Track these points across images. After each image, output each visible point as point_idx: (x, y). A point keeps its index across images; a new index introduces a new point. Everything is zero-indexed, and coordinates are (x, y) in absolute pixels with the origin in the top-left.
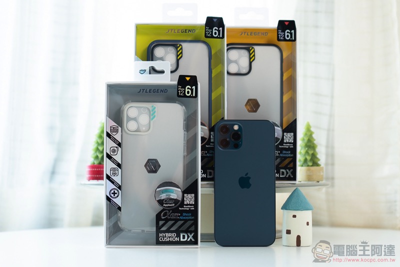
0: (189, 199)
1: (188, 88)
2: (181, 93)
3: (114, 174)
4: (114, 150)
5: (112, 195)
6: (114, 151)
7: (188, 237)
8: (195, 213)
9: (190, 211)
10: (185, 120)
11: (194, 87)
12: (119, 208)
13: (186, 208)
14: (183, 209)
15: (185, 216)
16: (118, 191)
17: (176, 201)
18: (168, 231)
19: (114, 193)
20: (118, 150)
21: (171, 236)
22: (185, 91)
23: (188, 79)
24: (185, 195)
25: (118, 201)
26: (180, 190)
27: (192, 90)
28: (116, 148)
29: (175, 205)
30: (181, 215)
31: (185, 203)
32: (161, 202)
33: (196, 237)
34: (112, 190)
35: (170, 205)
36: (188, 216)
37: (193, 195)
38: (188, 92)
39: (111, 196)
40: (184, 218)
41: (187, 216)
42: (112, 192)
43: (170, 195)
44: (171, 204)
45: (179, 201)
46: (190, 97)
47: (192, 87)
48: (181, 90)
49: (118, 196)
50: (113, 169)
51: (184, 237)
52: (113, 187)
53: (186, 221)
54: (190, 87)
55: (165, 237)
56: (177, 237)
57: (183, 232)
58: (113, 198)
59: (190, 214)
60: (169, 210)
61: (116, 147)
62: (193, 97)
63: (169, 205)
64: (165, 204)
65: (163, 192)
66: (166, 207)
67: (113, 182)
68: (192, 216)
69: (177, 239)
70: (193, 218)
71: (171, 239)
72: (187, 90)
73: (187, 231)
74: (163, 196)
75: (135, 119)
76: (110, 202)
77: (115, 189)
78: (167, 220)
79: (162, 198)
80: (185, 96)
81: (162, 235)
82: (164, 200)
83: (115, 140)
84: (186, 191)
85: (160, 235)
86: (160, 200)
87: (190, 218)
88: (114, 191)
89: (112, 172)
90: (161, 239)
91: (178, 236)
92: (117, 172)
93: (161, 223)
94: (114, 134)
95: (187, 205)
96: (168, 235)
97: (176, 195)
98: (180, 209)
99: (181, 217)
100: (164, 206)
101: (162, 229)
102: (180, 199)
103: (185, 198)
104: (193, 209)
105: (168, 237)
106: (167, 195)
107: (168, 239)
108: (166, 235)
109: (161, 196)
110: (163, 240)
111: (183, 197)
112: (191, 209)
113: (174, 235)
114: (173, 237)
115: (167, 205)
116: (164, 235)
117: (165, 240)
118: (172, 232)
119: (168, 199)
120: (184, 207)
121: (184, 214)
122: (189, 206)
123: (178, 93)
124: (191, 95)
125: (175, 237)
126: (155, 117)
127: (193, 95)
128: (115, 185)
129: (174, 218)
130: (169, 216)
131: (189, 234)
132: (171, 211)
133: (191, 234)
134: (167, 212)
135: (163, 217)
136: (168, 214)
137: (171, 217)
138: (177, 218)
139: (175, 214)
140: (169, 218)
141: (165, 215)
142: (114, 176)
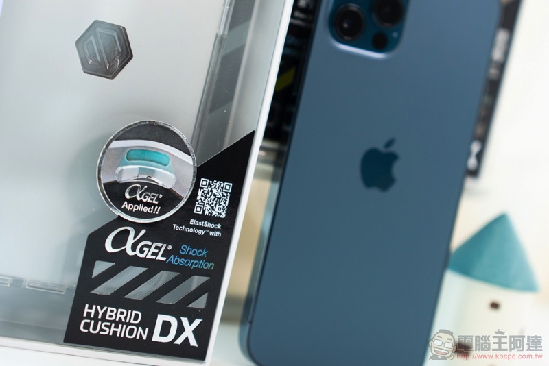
0: (213, 198)
7: (181, 330)
9: (205, 241)
13: (196, 228)
14: (184, 228)
15: (186, 256)
17: (168, 198)
18: (118, 299)
21: (123, 320)
24: (204, 182)
26: (188, 160)
30: (175, 251)
31: (198, 210)
35: (145, 209)
36: (195, 258)
37: (228, 187)
40: (182, 262)
41: (192, 258)
43: (153, 172)
44: (148, 204)
45: (180, 198)
53: (185, 274)
55: (103, 319)
56: (142, 325)
57: (167, 310)
59: (204, 253)
60: (138, 227)
63: (140, 208)
64: (130, 201)
65: (131, 156)
66: (130, 213)
68: (208, 259)
69: (141, 333)
70: (211, 266)
71: (122, 331)
73: (179, 310)
74: (129, 173)
78: (122, 261)
79: (124, 179)
81: (93, 311)
82: (127, 184)
85: (86, 310)
86: (115, 184)
87: (202, 264)
90: (87, 326)
91: (148, 323)
93: (100, 267)
95: (202, 217)
96: (113, 313)
97: (173, 176)
98: (176, 227)
99: (172, 260)
100: (124, 210)
101: (99, 291)
102: (185, 194)
103: (200, 193)
104: (218, 234)
105: (111, 322)
106: (142, 171)
107: (109, 327)
108: (109, 313)
109: (121, 172)
110: (95, 329)
111: (196, 187)
112: (211, 234)
113: (136, 317)
114: (129, 324)
115: (134, 208)
116: (101, 313)
117: (101, 330)
118: (131, 305)
119: (143, 184)
120: (192, 222)
121: (186, 249)
122: (206, 224)
125: (138, 325)
129: (150, 256)
130: (134, 248)
131: (185, 321)
132: (143, 232)
133: (191, 323)
134: (127, 232)
135: (114, 246)
136: (131, 240)
137: (137, 252)
138: (159, 258)
139: (155, 244)
140: (130, 253)
141: (120, 240)
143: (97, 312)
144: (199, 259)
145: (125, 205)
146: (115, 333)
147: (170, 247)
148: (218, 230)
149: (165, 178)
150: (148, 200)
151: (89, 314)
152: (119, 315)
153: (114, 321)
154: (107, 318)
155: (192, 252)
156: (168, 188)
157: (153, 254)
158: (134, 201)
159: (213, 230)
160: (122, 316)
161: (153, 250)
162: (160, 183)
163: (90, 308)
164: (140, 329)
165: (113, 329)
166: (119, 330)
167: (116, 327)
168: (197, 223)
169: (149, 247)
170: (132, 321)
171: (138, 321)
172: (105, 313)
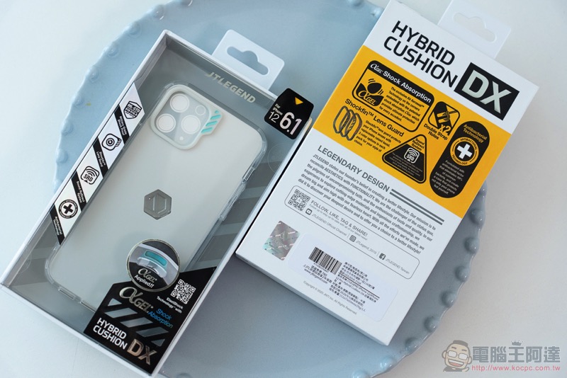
0: (183, 291)
1: (289, 117)
2: (273, 117)
3: (88, 179)
4: (112, 141)
5: (63, 210)
6: (110, 142)
7: (143, 352)
8: (178, 320)
9: (172, 312)
10: (254, 165)
11: (299, 121)
12: (61, 238)
13: (169, 303)
14: (163, 301)
15: (159, 315)
16: (77, 208)
17: (160, 282)
18: (117, 322)
19: (68, 209)
20: (118, 145)
21: (116, 335)
22: (281, 117)
23: (298, 102)
24: (181, 282)
25: (66, 224)
26: (177, 267)
27: (294, 123)
28: (116, 140)
29: (153, 288)
30: (154, 310)
31: (173, 294)
32: (134, 268)
33: (155, 360)
34: (69, 201)
35: (146, 283)
36: (164, 318)
37: (193, 289)
38: (285, 123)
39: (60, 210)
40: (156, 317)
41: (162, 317)
42: (67, 204)
43: (156, 266)
44: (148, 281)
45: (165, 285)
46: (284, 131)
47: (295, 119)
48: (276, 113)
49: (71, 217)
50: (91, 170)
51: (136, 349)
52: (74, 197)
53: (155, 324)
54: (293, 117)
56: (125, 341)
57: (140, 338)
58: (62, 214)
59: (169, 318)
60: (139, 290)
61: (118, 139)
62: (288, 135)
63: (144, 281)
64: (139, 276)
65: (148, 254)
66: (138, 282)
67: (78, 189)
68: (170, 322)
69: (123, 345)
70: (170, 326)
71: (114, 340)
72: (285, 118)
73: (147, 342)
74: (144, 262)
75: (177, 116)
76: (53, 218)
77: (73, 202)
78: (125, 304)
79: (141, 264)
80: (276, 125)
81: (102, 323)
82: (141, 267)
83: (123, 126)
84: (186, 276)
85: (99, 321)
86: (135, 264)
87: (166, 323)
88: (70, 206)
89: (86, 173)
90: (97, 329)
91: (128, 341)
92: (94, 178)
93: (114, 302)
94: (128, 116)
95: (174, 299)
96: (112, 328)
97: (166, 272)
98: (159, 298)
99: (151, 313)
100: (135, 279)
101: (109, 314)
102: (169, 282)
103: (177, 286)
104: (180, 311)
105: (110, 332)
106: (150, 263)
107: (108, 334)
108: (110, 327)
109: (140, 260)
110: (100, 332)
111: (176, 283)
112: (176, 309)
113: (123, 335)
114: (118, 337)
115: (141, 280)
116: (106, 325)
117: (103, 334)
118: (123, 328)
119: (149, 270)
120: (168, 299)
121: (160, 311)
122: (175, 303)
123: (269, 114)
124: (288, 131)
125: (122, 340)
126: (211, 130)
127: (290, 131)
128: (77, 197)
129: (140, 307)
130: (134, 300)
131: (148, 349)
132: (141, 294)
133: (150, 351)
134: (133, 291)
135: (124, 295)
136: (133, 296)
137: (135, 303)
138: (145, 310)
139: (145, 303)
140: (131, 301)
141: (128, 293)
142: (86, 181)
143: (104, 324)
144: (166, 320)
145: (137, 276)
146: (110, 339)
147: (152, 307)
148: (180, 309)
149: (161, 271)
150: (149, 279)
151: (100, 323)
152: (115, 330)
154: (109, 329)
155: (163, 314)
156: (161, 276)
157: (143, 307)
158: (142, 277)
159: (178, 308)
160: (116, 332)
161: (143, 305)
162: (158, 273)
163: (102, 320)
164: (123, 343)
165: (109, 336)
166: (112, 338)
167: (112, 336)
168: (171, 301)
169: (142, 303)
170: (121, 336)
171: (123, 338)
172: (108, 327)
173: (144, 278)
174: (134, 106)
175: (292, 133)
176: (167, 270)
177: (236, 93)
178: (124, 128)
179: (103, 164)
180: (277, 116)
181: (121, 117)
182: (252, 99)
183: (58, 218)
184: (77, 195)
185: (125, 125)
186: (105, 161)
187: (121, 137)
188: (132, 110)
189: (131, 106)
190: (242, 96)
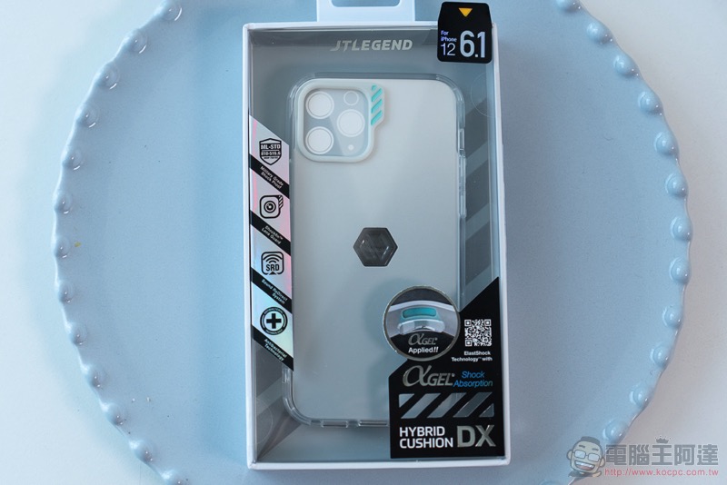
0: (478, 333)
1: (467, 37)
2: (447, 50)
3: (273, 269)
4: (271, 203)
5: (269, 326)
6: (270, 207)
7: (478, 436)
8: (494, 370)
9: (480, 366)
10: (459, 126)
11: (482, 35)
12: (289, 361)
13: (472, 358)
14: (461, 359)
15: (468, 380)
16: (283, 313)
17: (442, 339)
18: (423, 420)
19: (274, 321)
20: (281, 204)
21: (431, 435)
22: (458, 44)
23: (466, 11)
24: (467, 322)
25: (285, 341)
26: (451, 308)
27: (477, 41)
28: (275, 200)
29: (440, 351)
30: (459, 377)
31: (468, 344)
32: (401, 342)
33: (498, 435)
34: (267, 310)
35: (427, 350)
36: (476, 379)
37: (488, 322)
38: (467, 48)
39: (265, 329)
40: (466, 384)
41: (473, 380)
42: (269, 316)
43: (425, 323)
44: (428, 347)
45: (451, 338)
46: (472, 59)
47: (476, 35)
48: (447, 43)
49: (283, 328)
50: (269, 256)
51: (466, 437)
52: (270, 302)
53: (470, 393)
54: (472, 35)
55: (416, 437)
56: (447, 435)
57: (463, 422)
58: (270, 332)
59: (482, 375)
60: (425, 365)
61: (277, 197)
62: (480, 60)
63: (423, 350)
64: (413, 347)
65: (406, 314)
66: (416, 355)
67: (269, 290)
68: (486, 378)
69: (447, 443)
70: (489, 383)
71: (432, 443)
72: (463, 42)
73: (474, 420)
74: (408, 326)
75: (327, 123)
76: (263, 344)
77: (275, 309)
78: (419, 392)
79: (405, 332)
80: (458, 58)
81: (406, 432)
82: (408, 335)
83: (272, 178)
84: (468, 313)
85: (401, 432)
86: (399, 337)
87: (482, 383)
88: (274, 315)
89: (265, 263)
90: (405, 443)
91: (452, 434)
92: (280, 263)
93: (403, 399)
94: (270, 160)
95: (473, 348)
96: (423, 431)
97: (441, 322)
98: (454, 359)
99: (457, 383)
101: (406, 416)
102: (454, 332)
103: (466, 331)
104: (489, 359)
105: (423, 437)
106: (417, 323)
107: (422, 441)
108: (419, 431)
109: (401, 327)
110: (411, 445)
111: (462, 327)
112: (484, 359)
113: (441, 431)
114: (436, 437)
115: (418, 351)
116: (413, 432)
117: (417, 445)
118: (434, 423)
119: (420, 333)
120: (465, 353)
121: (466, 374)
122: (478, 353)
123: (440, 50)
124: (477, 56)
125: (443, 437)
126: (380, 117)
127: (480, 55)
128: (275, 299)
129: (439, 384)
130: (425, 380)
131: (480, 429)
133: (485, 428)
134: (417, 370)
135: (410, 382)
136: (422, 376)
137: (429, 383)
138: (447, 384)
139: (441, 375)
140: (424, 384)
141: (413, 376)
142: (273, 273)
143: (409, 432)
144: (479, 380)
145: (411, 350)
146: (427, 445)
147: (453, 375)
148: (488, 356)
149: (436, 325)
150: (427, 343)
151: (404, 434)
152: (427, 432)
153: (424, 437)
154: (419, 435)
155: (472, 376)
156: (440, 331)
157: (441, 382)
158: (417, 346)
159: (485, 356)
160: (430, 432)
161: (440, 379)
162: (434, 330)
163: (404, 430)
164: (446, 439)
165: (425, 443)
166: (430, 443)
167: (427, 440)
168: (470, 354)
169: (437, 377)
170: (438, 435)
171: (443, 434)
172: (416, 432)
173: (420, 347)
174: (269, 145)
175: (483, 56)
176: (441, 319)
177: (384, 48)
178: (275, 179)
179: (279, 240)
180: (451, 47)
181: (262, 168)
182: (408, 45)
183: (269, 340)
184: (273, 297)
185: (274, 175)
186: (279, 234)
187: (279, 193)
188: (271, 150)
189: (266, 147)
190: (393, 48)
